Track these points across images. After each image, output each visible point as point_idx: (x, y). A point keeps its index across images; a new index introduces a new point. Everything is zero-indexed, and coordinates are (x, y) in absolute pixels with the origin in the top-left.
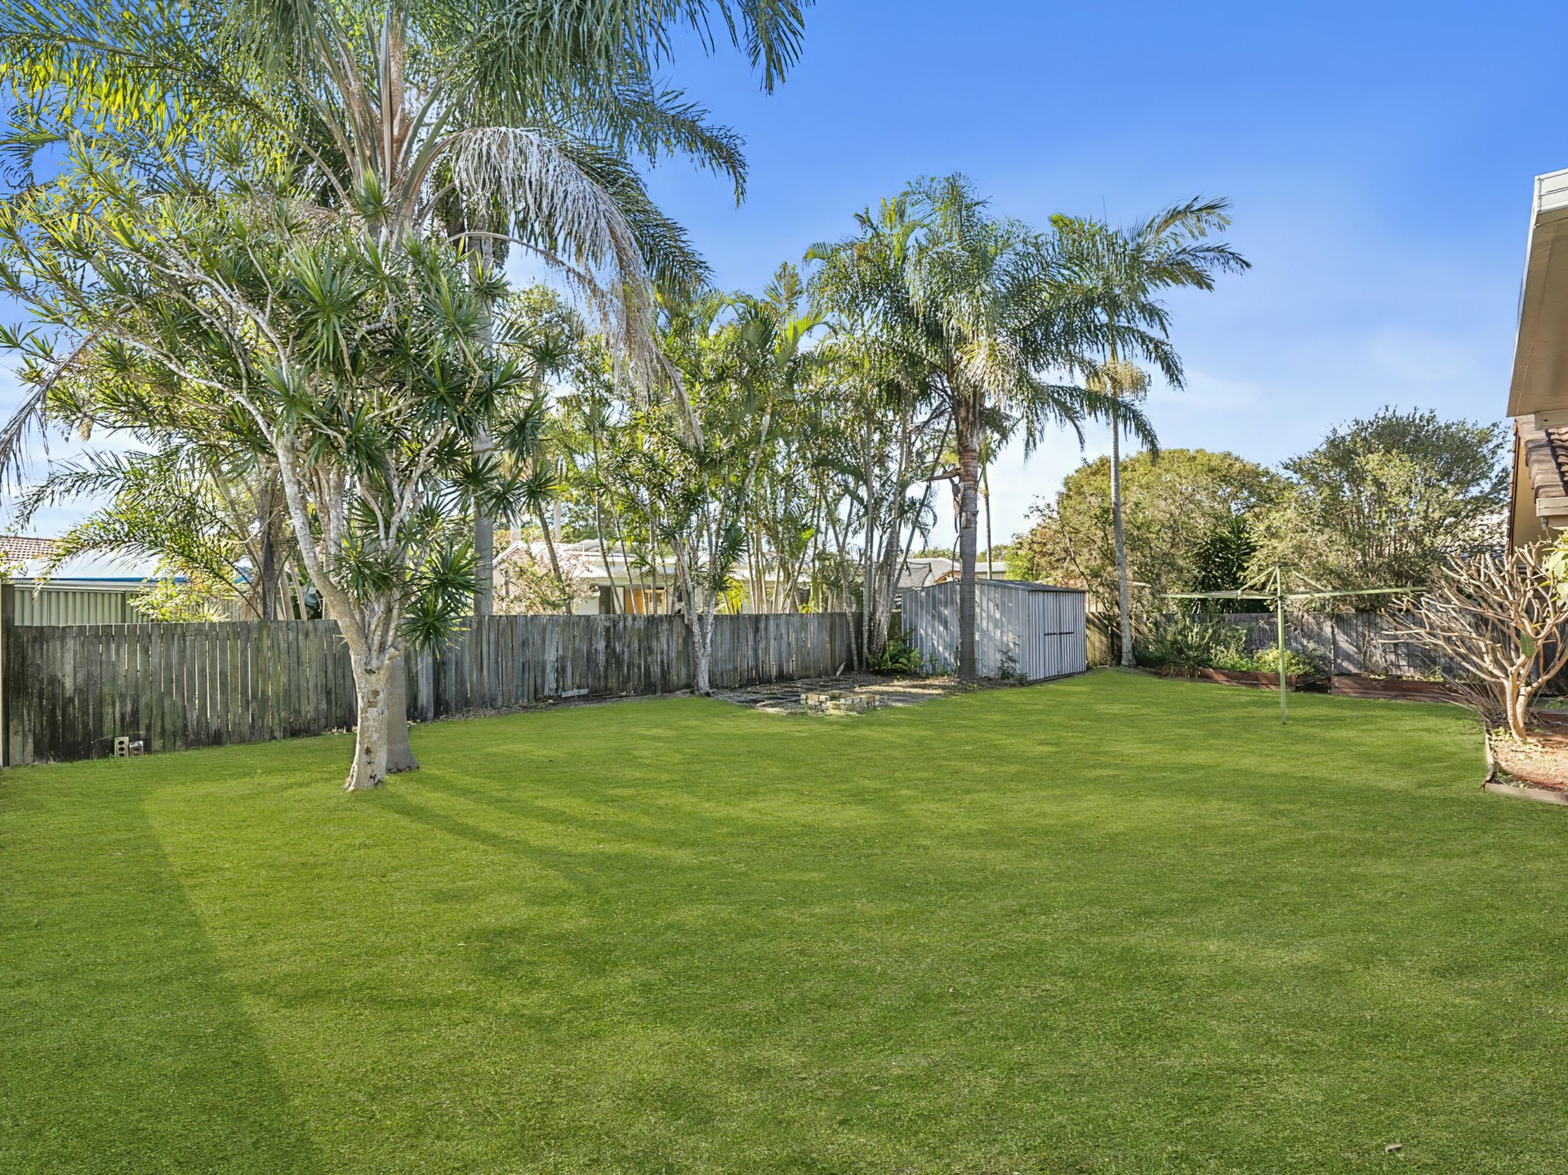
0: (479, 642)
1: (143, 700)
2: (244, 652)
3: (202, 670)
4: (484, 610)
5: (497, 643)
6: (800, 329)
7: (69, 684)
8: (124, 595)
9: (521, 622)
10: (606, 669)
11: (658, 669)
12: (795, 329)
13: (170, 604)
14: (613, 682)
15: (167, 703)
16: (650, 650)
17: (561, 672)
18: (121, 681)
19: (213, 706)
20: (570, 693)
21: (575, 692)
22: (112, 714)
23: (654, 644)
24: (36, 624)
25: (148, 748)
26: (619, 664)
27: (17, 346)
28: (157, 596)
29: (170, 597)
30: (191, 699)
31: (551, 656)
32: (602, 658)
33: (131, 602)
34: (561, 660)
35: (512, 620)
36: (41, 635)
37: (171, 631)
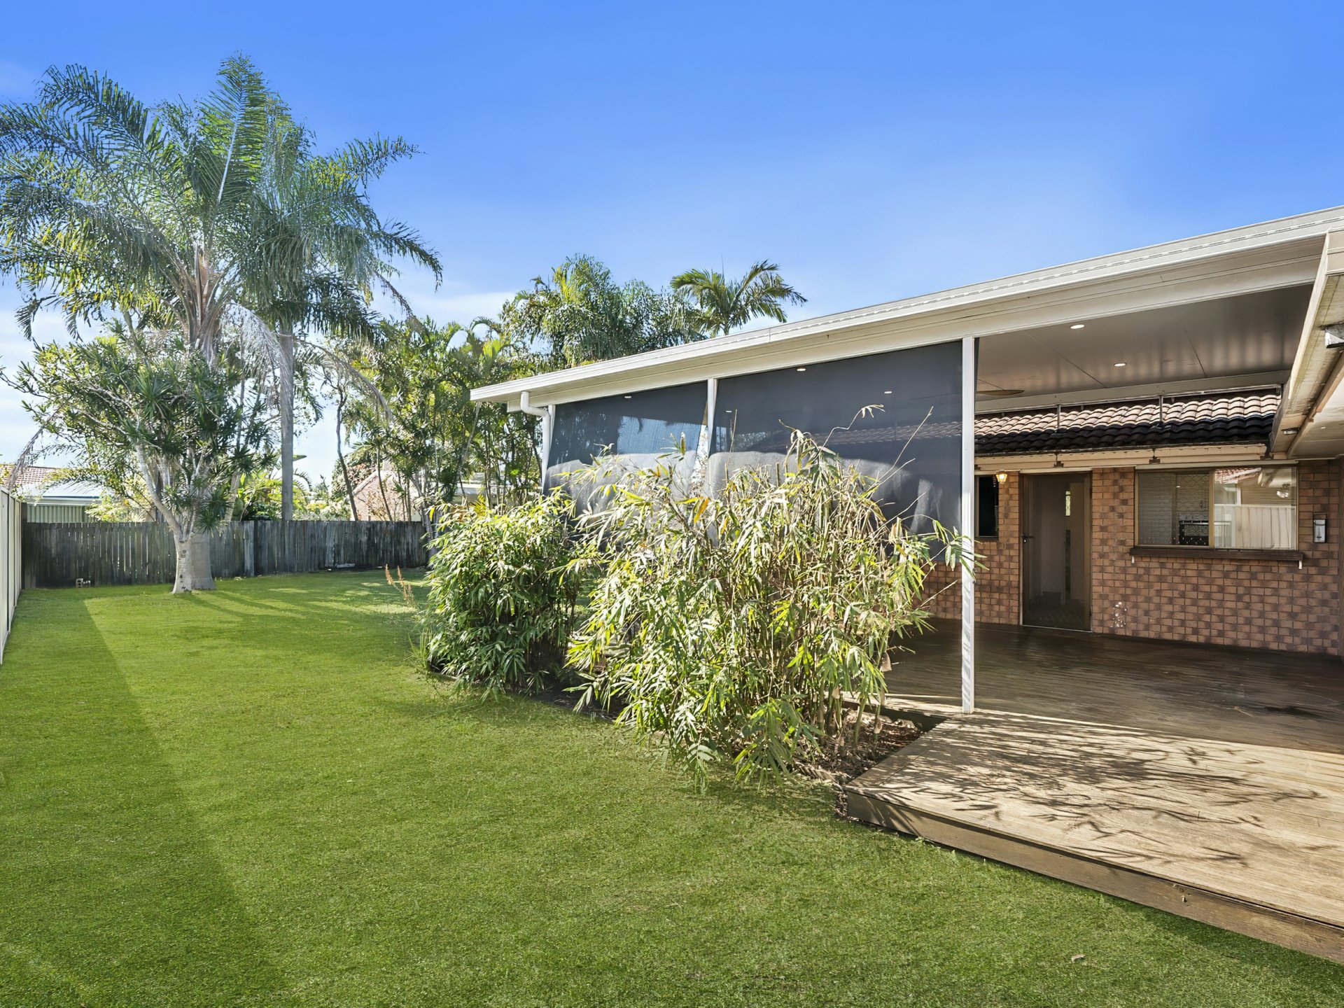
0: (282, 536)
1: (91, 560)
2: (144, 539)
3: (121, 547)
4: (287, 518)
5: (295, 536)
6: (497, 349)
7: (53, 551)
8: (83, 507)
9: (311, 524)
10: (367, 553)
11: (404, 554)
12: (493, 349)
13: (109, 513)
14: (372, 561)
15: (103, 562)
16: (399, 543)
17: (337, 553)
18: (80, 550)
19: (127, 565)
20: (342, 566)
21: (346, 565)
22: (75, 567)
23: (402, 540)
24: (38, 521)
25: (93, 584)
26: (377, 551)
27: (31, 409)
28: (101, 508)
29: (109, 509)
30: (115, 560)
31: (330, 544)
32: (364, 547)
33: (87, 512)
34: (338, 546)
35: (305, 523)
36: (41, 527)
37: (105, 526)
